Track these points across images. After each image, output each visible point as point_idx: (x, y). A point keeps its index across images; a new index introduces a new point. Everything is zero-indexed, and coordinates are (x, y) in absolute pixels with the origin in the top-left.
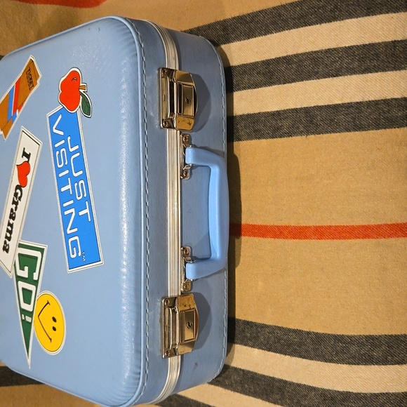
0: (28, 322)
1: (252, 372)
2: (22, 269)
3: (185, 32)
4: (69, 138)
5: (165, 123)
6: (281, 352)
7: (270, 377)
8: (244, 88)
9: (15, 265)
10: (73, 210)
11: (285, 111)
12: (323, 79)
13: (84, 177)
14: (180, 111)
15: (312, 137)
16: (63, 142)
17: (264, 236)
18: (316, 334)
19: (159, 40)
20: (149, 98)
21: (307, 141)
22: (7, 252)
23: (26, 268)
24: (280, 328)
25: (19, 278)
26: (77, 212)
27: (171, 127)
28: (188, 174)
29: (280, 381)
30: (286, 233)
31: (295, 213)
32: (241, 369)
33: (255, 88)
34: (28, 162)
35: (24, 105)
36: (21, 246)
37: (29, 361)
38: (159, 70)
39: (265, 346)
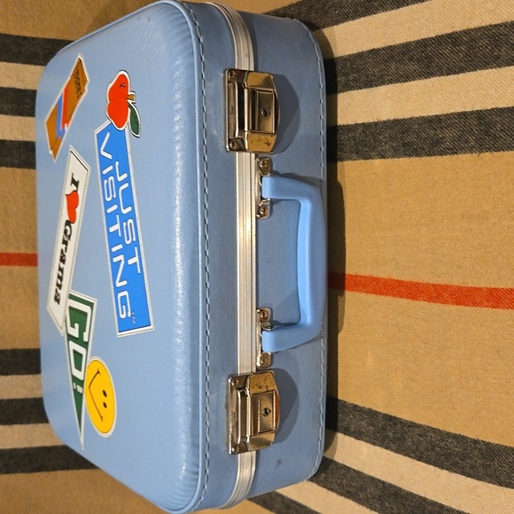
0: (79, 393)
1: (395, 487)
2: (73, 326)
3: (268, 14)
4: (117, 163)
5: (233, 144)
6: (435, 464)
7: (421, 497)
8: (391, 82)
9: (66, 321)
10: (121, 257)
11: (448, 116)
12: (507, 68)
13: (132, 215)
14: (253, 128)
15: (487, 155)
16: (111, 168)
17: (414, 297)
18: (487, 444)
19: (227, 30)
20: (211, 112)
21: (480, 162)
22: (58, 303)
23: (77, 325)
24: (435, 430)
25: (70, 337)
26: (126, 260)
27: (242, 149)
28: (268, 212)
29: (434, 504)
30: (446, 295)
31: (459, 267)
32: (380, 481)
33: (406, 81)
34: (76, 191)
35: (73, 118)
36: (72, 297)
37: (82, 440)
38: (224, 72)
39: (414, 452)
